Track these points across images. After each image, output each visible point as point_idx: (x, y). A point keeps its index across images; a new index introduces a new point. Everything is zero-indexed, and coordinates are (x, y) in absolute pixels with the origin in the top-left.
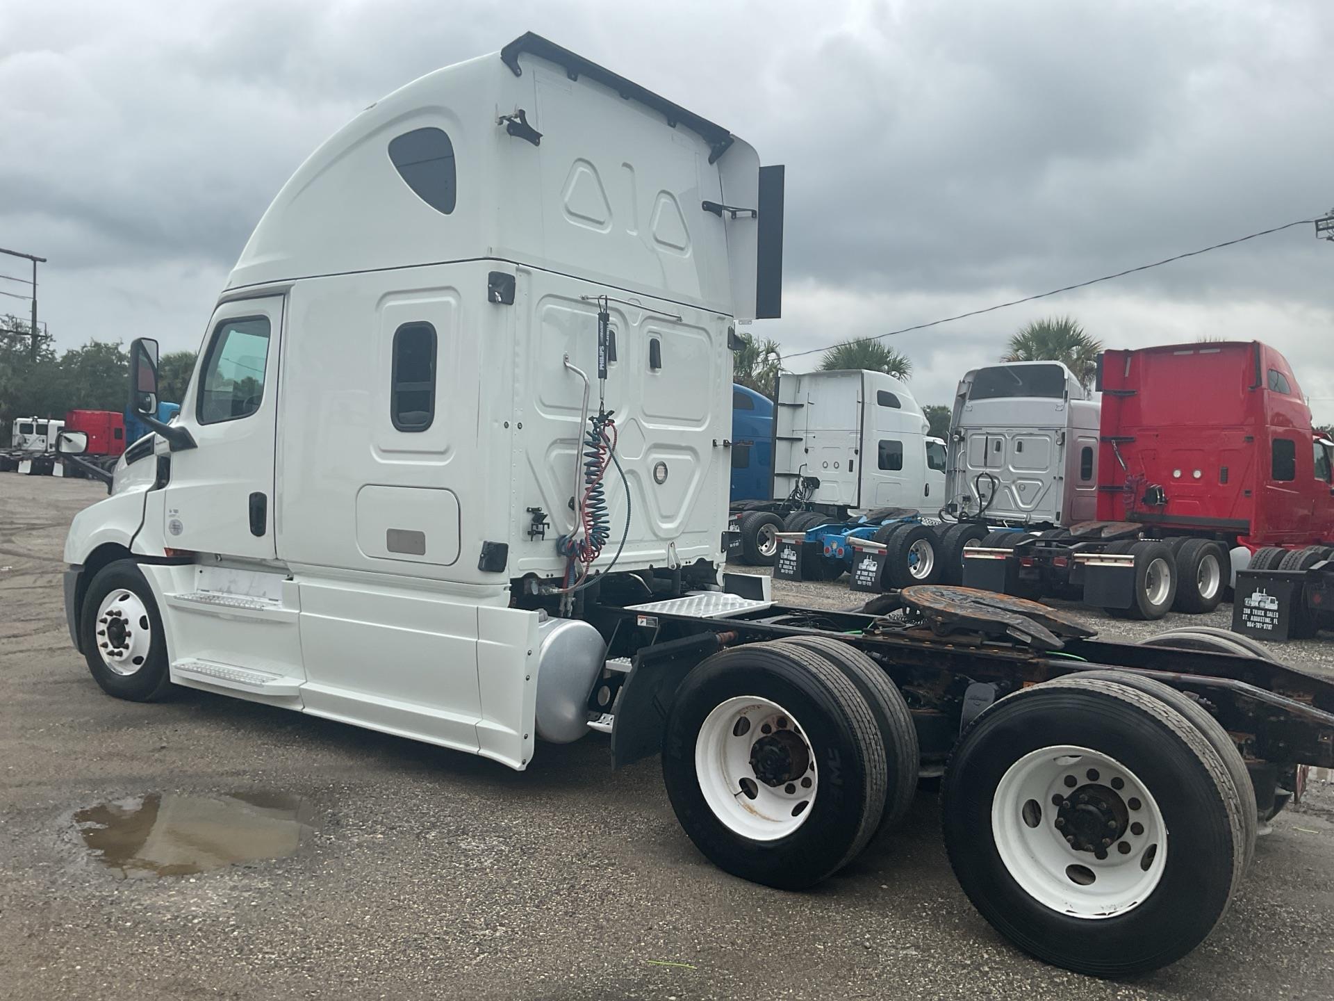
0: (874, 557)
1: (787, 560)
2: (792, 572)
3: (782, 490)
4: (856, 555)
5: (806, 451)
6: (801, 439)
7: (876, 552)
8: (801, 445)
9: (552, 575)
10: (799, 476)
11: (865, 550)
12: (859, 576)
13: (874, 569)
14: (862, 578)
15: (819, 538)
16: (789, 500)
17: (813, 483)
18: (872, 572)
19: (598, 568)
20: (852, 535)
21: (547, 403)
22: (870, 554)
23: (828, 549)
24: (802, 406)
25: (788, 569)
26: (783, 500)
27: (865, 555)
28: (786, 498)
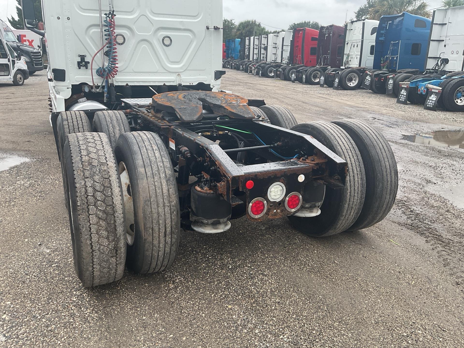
0: (436, 94)
1: (403, 95)
2: (403, 100)
3: (431, 64)
4: (429, 92)
5: (445, 46)
6: (443, 41)
7: (437, 91)
8: (443, 44)
9: (97, 84)
10: (440, 58)
11: (433, 90)
12: (428, 102)
13: (434, 99)
14: (429, 103)
15: (417, 85)
16: (432, 69)
17: (446, 61)
18: (434, 101)
19: (128, 83)
20: (429, 83)
21: (84, 8)
22: (434, 92)
23: (420, 90)
24: (446, 24)
25: (402, 99)
26: (430, 69)
27: (432, 93)
28: (431, 68)
